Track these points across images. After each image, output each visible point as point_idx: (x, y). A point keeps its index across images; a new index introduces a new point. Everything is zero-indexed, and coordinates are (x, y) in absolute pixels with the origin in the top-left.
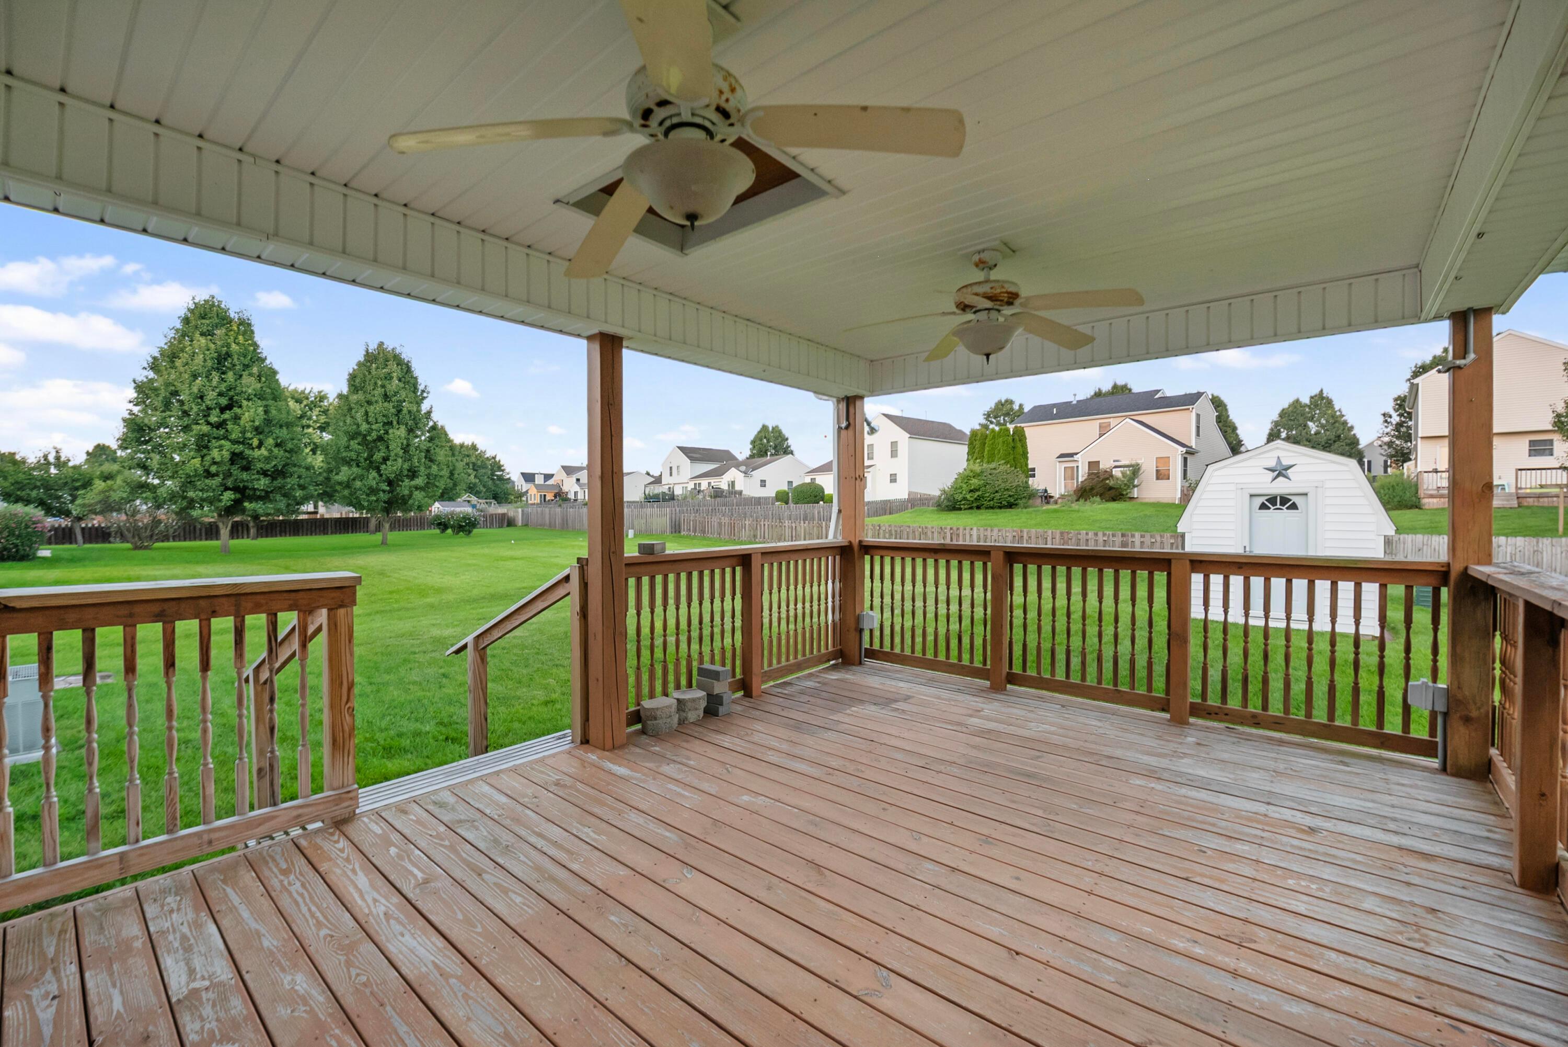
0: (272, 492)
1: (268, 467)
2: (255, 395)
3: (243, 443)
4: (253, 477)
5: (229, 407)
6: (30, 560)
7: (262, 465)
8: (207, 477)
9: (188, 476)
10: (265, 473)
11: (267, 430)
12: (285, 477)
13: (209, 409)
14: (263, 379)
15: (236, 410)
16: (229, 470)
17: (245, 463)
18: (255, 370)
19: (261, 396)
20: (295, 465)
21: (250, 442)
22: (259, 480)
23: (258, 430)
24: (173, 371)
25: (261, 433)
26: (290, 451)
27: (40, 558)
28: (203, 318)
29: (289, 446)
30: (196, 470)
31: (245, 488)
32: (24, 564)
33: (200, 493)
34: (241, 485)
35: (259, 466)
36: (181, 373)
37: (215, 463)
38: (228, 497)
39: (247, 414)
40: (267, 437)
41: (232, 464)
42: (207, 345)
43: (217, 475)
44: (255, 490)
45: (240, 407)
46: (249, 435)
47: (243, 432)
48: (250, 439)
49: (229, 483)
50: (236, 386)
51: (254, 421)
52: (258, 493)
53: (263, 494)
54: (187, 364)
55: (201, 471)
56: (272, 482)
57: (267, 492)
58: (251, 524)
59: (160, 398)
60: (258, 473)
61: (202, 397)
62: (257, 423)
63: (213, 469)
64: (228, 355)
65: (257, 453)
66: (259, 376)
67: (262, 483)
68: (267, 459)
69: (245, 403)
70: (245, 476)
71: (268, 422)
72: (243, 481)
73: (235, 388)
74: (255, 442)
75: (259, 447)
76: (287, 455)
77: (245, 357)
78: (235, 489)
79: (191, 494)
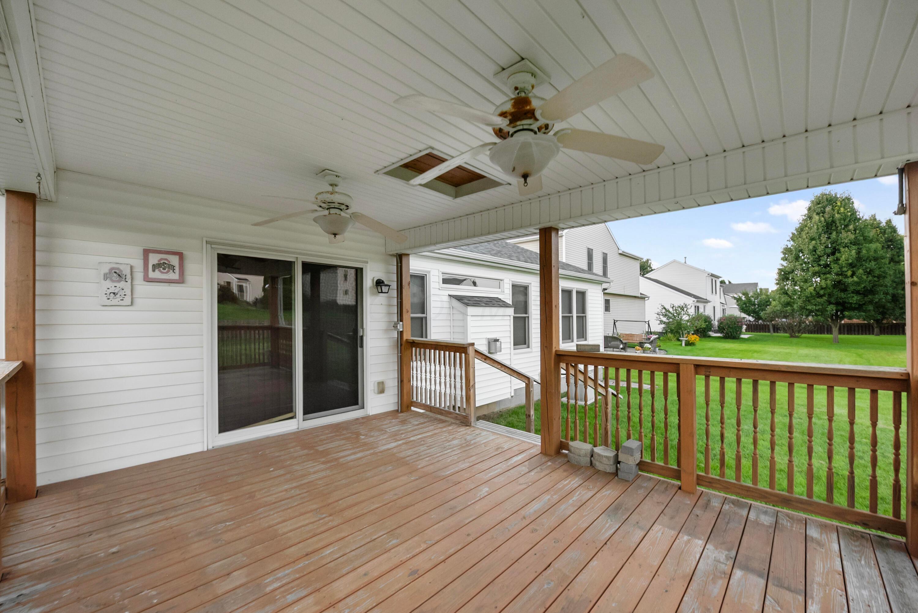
0: (864, 304)
1: (859, 288)
2: (851, 243)
3: (841, 274)
4: (849, 295)
5: (833, 254)
6: (736, 339)
7: (854, 288)
8: (818, 297)
9: (807, 297)
10: (857, 292)
11: (858, 264)
12: (874, 295)
13: (820, 257)
14: (858, 231)
15: (837, 255)
16: (832, 292)
17: (843, 287)
18: (851, 227)
19: (855, 243)
20: (882, 286)
21: (846, 273)
22: (853, 297)
23: (851, 265)
24: (800, 239)
25: (853, 267)
26: (879, 277)
27: (742, 338)
28: (819, 204)
29: (877, 272)
30: (811, 293)
31: (844, 303)
32: (736, 340)
33: (814, 307)
34: (841, 301)
35: (852, 288)
36: (804, 239)
37: (822, 289)
38: (831, 309)
39: (843, 256)
40: (858, 269)
41: (834, 288)
42: (820, 220)
43: (824, 295)
44: (851, 303)
45: (840, 252)
46: (845, 269)
47: (841, 268)
48: (846, 272)
49: (833, 300)
50: (838, 240)
51: (848, 260)
52: (853, 306)
53: (857, 306)
54: (808, 233)
55: (814, 293)
56: (863, 298)
57: (860, 305)
58: (875, 325)
59: (793, 255)
60: (853, 292)
61: (815, 251)
62: (850, 261)
63: (822, 292)
64: (833, 221)
65: (850, 280)
66: (855, 230)
67: (855, 299)
68: (858, 284)
69: (842, 249)
70: (843, 295)
71: (859, 258)
72: (841, 298)
73: (837, 242)
74: (849, 273)
75: (852, 276)
76: (876, 279)
77: (844, 221)
78: (837, 304)
79: (809, 307)
